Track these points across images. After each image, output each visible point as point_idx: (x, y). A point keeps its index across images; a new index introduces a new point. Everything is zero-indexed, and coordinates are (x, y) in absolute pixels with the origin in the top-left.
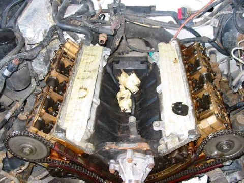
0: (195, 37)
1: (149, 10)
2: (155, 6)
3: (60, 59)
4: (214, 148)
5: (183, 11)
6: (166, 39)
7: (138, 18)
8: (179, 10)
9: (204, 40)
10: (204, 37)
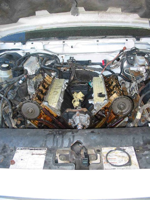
0: (112, 74)
1: (88, 63)
2: (91, 60)
3: (43, 83)
4: (117, 109)
5: (105, 61)
6: (97, 75)
7: (82, 66)
8: (103, 61)
9: (116, 75)
10: (117, 73)
